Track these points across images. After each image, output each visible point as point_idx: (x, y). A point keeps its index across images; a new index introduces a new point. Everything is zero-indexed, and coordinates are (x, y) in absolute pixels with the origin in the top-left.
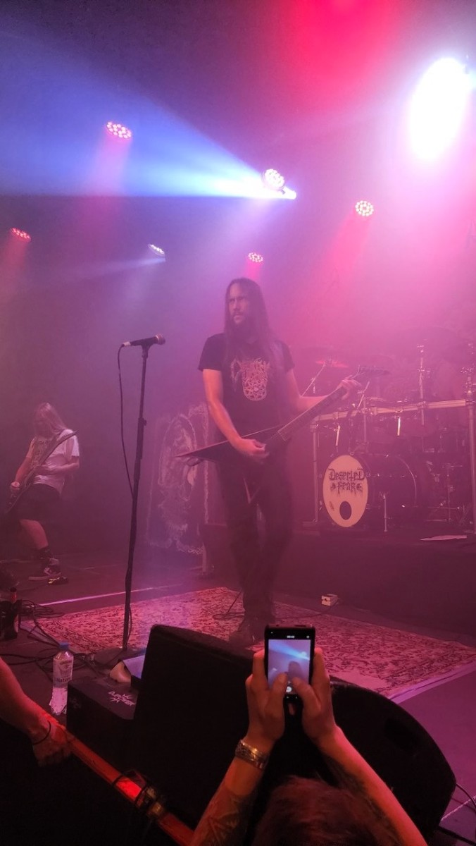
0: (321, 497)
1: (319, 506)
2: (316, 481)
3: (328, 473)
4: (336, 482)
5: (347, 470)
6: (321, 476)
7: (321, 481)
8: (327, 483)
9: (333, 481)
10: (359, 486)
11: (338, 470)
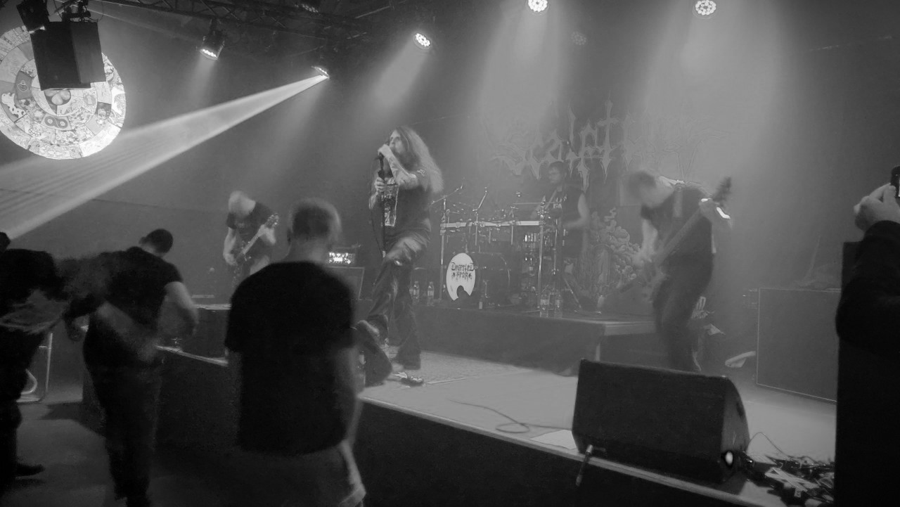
0: (445, 282)
1: (443, 289)
2: (442, 271)
3: (451, 265)
4: (455, 272)
5: (463, 264)
6: (446, 267)
7: (445, 271)
8: (449, 273)
9: (454, 271)
10: (470, 275)
11: (457, 264)
